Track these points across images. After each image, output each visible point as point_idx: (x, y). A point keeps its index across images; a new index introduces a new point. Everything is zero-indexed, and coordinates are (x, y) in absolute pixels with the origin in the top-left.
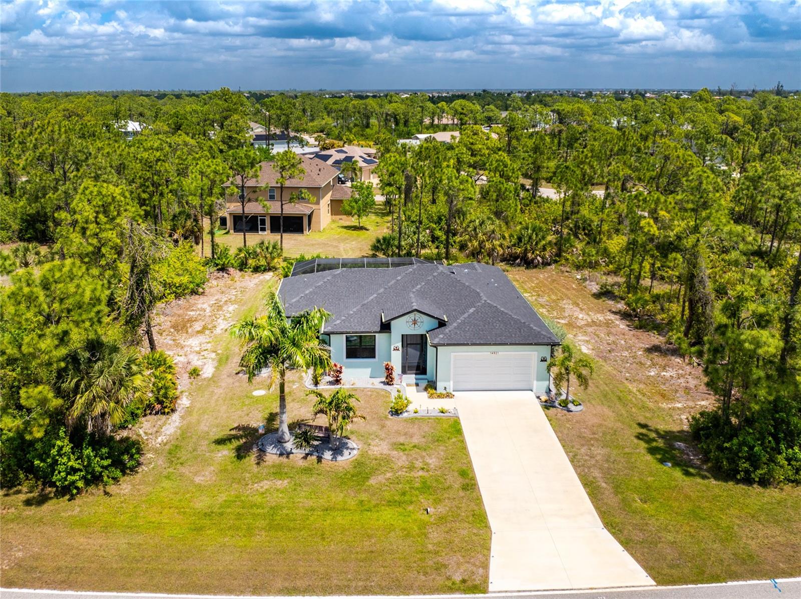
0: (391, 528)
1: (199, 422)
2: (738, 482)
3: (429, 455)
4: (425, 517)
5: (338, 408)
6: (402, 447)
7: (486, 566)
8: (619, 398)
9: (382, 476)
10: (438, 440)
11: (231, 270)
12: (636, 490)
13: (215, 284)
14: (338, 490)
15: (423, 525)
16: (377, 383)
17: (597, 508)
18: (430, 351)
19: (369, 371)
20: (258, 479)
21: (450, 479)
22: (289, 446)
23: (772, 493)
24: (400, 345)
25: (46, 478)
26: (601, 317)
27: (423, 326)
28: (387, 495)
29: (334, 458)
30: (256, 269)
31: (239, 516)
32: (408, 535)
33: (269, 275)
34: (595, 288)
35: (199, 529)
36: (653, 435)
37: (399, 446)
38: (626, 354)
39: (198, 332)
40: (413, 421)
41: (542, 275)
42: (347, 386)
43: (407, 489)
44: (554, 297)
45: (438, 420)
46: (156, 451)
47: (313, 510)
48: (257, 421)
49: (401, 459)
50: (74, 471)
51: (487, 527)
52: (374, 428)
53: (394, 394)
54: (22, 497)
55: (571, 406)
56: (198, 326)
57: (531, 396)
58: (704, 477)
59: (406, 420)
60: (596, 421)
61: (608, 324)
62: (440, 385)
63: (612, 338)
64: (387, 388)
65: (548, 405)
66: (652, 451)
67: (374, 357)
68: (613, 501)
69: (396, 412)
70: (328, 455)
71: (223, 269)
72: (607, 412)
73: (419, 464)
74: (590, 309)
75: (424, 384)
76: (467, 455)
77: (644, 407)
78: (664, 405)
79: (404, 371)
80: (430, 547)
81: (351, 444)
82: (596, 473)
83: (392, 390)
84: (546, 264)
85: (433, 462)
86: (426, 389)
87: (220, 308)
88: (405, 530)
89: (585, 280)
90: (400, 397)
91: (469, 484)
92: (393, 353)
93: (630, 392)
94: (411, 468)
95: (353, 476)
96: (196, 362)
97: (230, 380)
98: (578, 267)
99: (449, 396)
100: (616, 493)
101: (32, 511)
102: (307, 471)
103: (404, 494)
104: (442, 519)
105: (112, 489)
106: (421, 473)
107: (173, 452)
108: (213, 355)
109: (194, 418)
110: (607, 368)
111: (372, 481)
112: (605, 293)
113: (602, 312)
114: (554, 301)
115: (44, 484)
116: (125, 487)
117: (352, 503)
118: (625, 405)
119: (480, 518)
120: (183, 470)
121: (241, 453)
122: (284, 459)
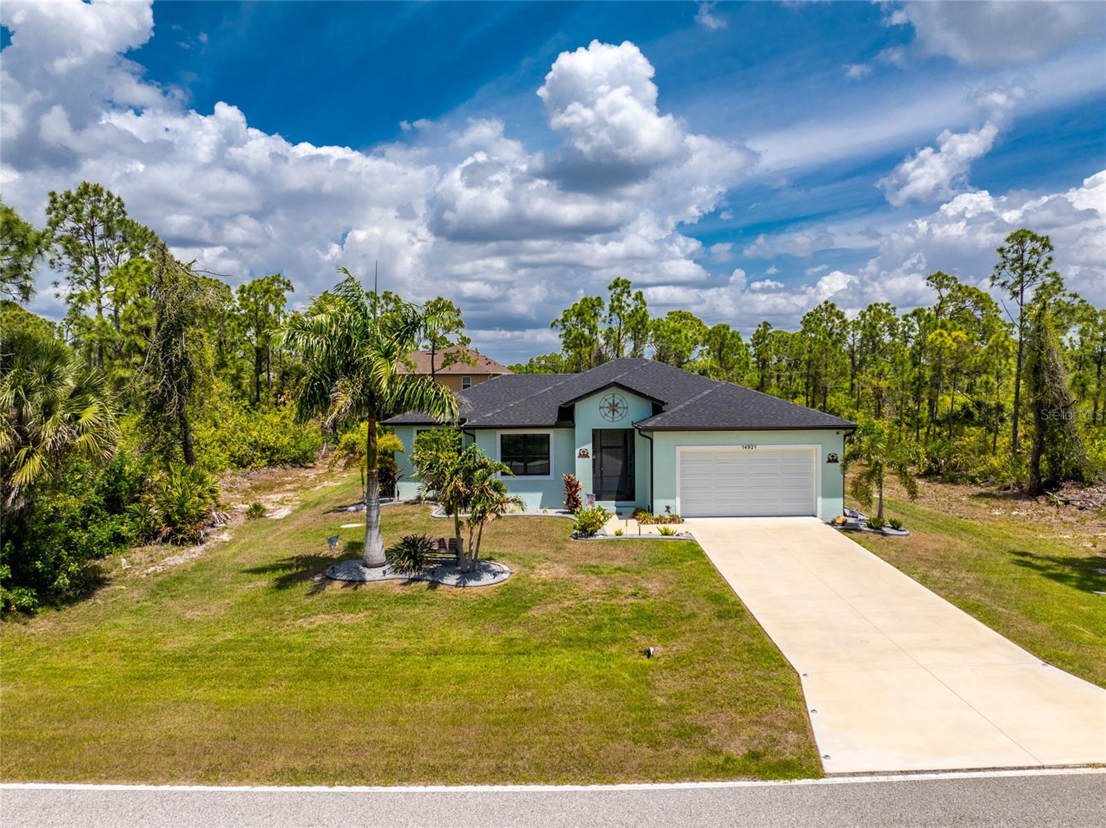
1: (235, 555)
3: (647, 579)
4: (646, 661)
6: (596, 570)
7: (802, 727)
8: (962, 529)
9: (556, 605)
10: (661, 562)
14: (464, 625)
15: (642, 671)
16: (551, 512)
19: (538, 497)
20: (308, 612)
21: (691, 606)
24: (589, 448)
27: (630, 413)
28: (563, 630)
29: (462, 583)
31: (245, 661)
37: (588, 569)
39: (288, 491)
40: (613, 543)
43: (606, 620)
45: (658, 542)
46: (134, 582)
49: (592, 584)
52: (544, 551)
55: (888, 529)
57: (815, 522)
59: (601, 543)
60: (938, 546)
62: (659, 505)
64: (570, 516)
65: (848, 528)
69: (583, 535)
70: (450, 579)
72: (952, 539)
73: (627, 589)
75: (631, 512)
76: (719, 578)
79: (596, 495)
80: (661, 701)
81: (498, 566)
85: (653, 586)
86: (634, 516)
88: (601, 677)
91: (730, 610)
92: (579, 461)
94: (613, 594)
95: (497, 606)
96: (269, 508)
97: (310, 518)
99: (674, 520)
102: (408, 600)
103: (599, 628)
104: (681, 660)
106: (632, 600)
108: (297, 503)
109: (228, 552)
111: (535, 613)
117: (490, 644)
118: (976, 535)
119: (766, 654)
120: (169, 603)
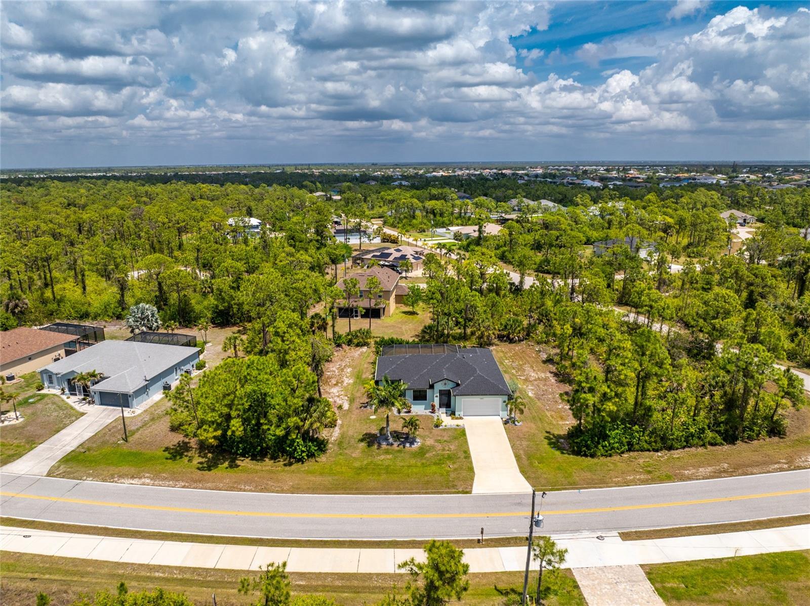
0: (435, 473)
1: (348, 431)
2: (582, 456)
3: (451, 445)
4: (449, 469)
5: (412, 424)
7: (472, 486)
8: (540, 419)
9: (431, 453)
10: (456, 438)
11: (343, 345)
12: (537, 459)
13: (337, 354)
15: (448, 472)
16: (428, 412)
17: (519, 466)
18: (452, 398)
19: (424, 406)
20: (379, 455)
21: (459, 455)
22: (391, 440)
23: (595, 460)
24: (438, 395)
25: (291, 455)
26: (543, 375)
27: (449, 386)
28: (433, 461)
29: (411, 446)
30: (358, 345)
31: (374, 469)
32: (442, 475)
33: (365, 349)
34: (544, 356)
35: (359, 474)
36: (552, 436)
37: (438, 441)
38: (550, 396)
39: (335, 385)
40: (444, 430)
41: (517, 348)
42: (414, 414)
43: (442, 458)
44: (521, 363)
45: (455, 429)
46: (332, 444)
47: (403, 466)
48: (375, 430)
49: (439, 447)
50: (303, 452)
51: (474, 472)
52: (427, 433)
53: (436, 418)
54: (282, 463)
55: (516, 423)
56: (334, 381)
57: (499, 418)
58: (569, 454)
59: (441, 430)
60: (526, 430)
61: (546, 379)
62: (457, 413)
63: (546, 388)
64: (433, 415)
65: (506, 423)
66: (550, 444)
67: (425, 399)
68: (526, 462)
69: (437, 426)
70: (408, 445)
71: (339, 345)
72: (533, 425)
73: (447, 448)
74: (539, 370)
75: (449, 413)
76: (467, 445)
77: (551, 423)
78: (561, 423)
79: (440, 407)
80: (451, 479)
81: (418, 440)
82: (522, 452)
83: (435, 415)
84: (520, 341)
85: (452, 447)
86: (450, 415)
87: (342, 370)
88: (441, 473)
89: (540, 351)
90: (438, 419)
91: (468, 456)
92: (435, 398)
93: (547, 416)
94: (444, 450)
95: (419, 453)
96: (339, 402)
97: (357, 411)
98: (538, 343)
99: (461, 418)
100: (528, 460)
101: (287, 468)
102: (399, 451)
103: (440, 460)
104: (455, 470)
105: (318, 459)
106: (447, 452)
107: (340, 443)
108: (346, 398)
109: (345, 429)
110: (539, 404)
111: (427, 455)
112: (549, 361)
113: (544, 372)
114: (521, 365)
115: (290, 458)
116: (323, 458)
117: (419, 464)
118: (542, 422)
119: (471, 469)
120: (346, 451)
121: (370, 445)
122: (389, 447)
